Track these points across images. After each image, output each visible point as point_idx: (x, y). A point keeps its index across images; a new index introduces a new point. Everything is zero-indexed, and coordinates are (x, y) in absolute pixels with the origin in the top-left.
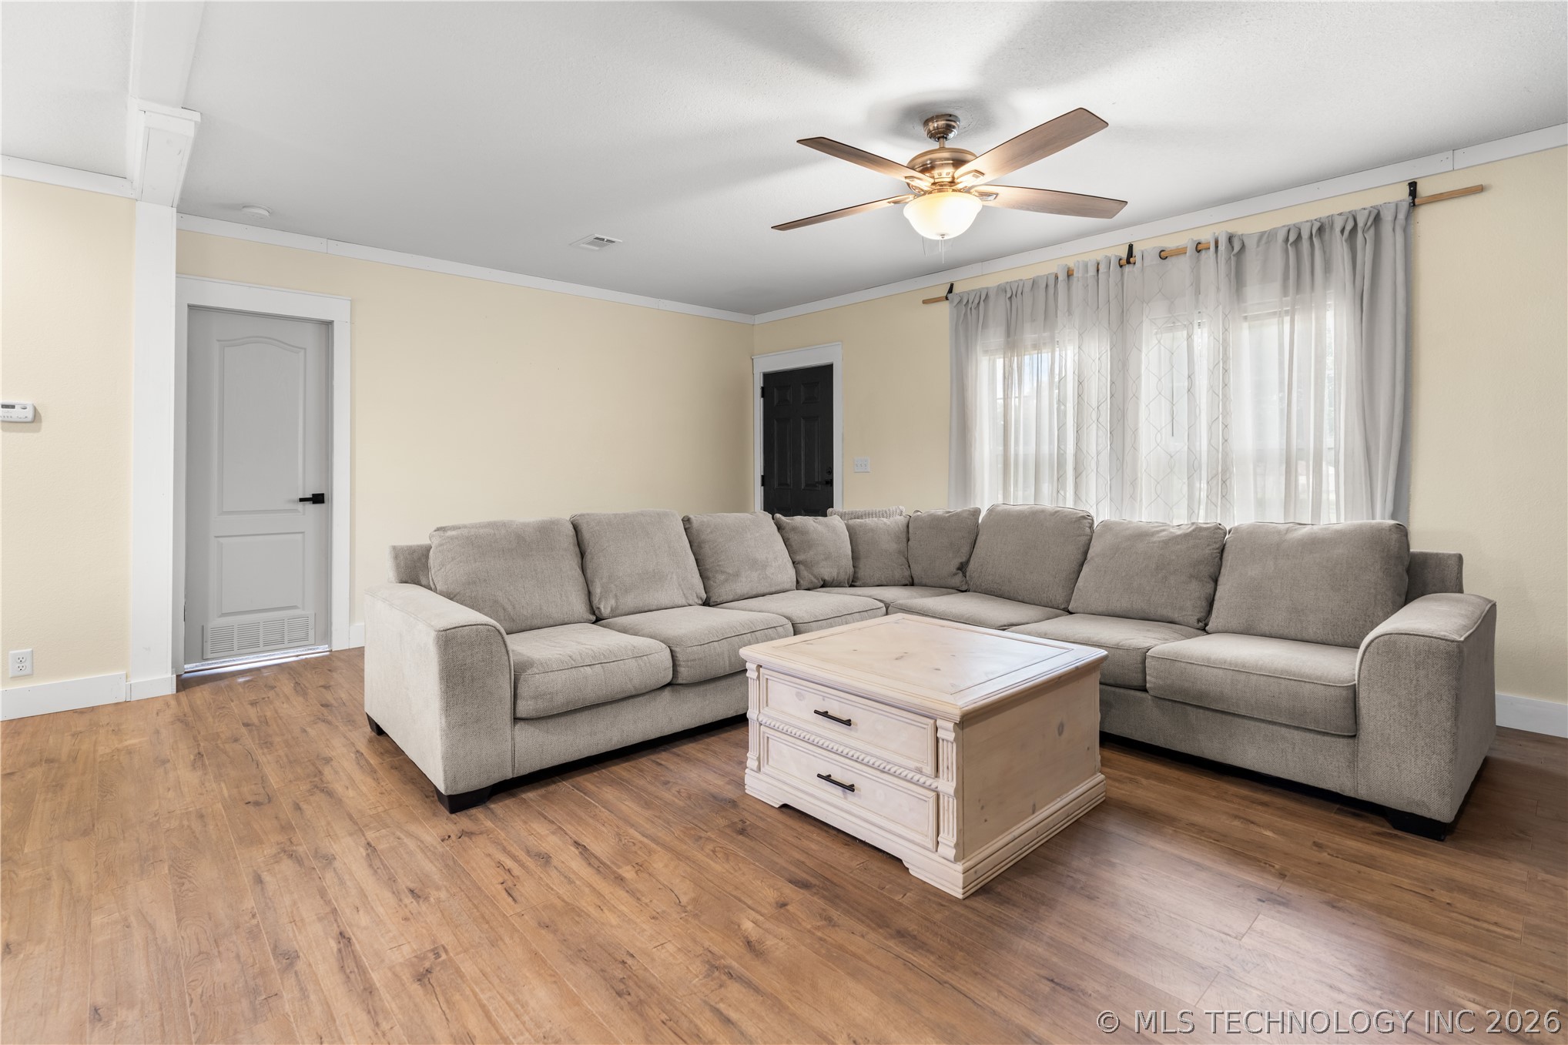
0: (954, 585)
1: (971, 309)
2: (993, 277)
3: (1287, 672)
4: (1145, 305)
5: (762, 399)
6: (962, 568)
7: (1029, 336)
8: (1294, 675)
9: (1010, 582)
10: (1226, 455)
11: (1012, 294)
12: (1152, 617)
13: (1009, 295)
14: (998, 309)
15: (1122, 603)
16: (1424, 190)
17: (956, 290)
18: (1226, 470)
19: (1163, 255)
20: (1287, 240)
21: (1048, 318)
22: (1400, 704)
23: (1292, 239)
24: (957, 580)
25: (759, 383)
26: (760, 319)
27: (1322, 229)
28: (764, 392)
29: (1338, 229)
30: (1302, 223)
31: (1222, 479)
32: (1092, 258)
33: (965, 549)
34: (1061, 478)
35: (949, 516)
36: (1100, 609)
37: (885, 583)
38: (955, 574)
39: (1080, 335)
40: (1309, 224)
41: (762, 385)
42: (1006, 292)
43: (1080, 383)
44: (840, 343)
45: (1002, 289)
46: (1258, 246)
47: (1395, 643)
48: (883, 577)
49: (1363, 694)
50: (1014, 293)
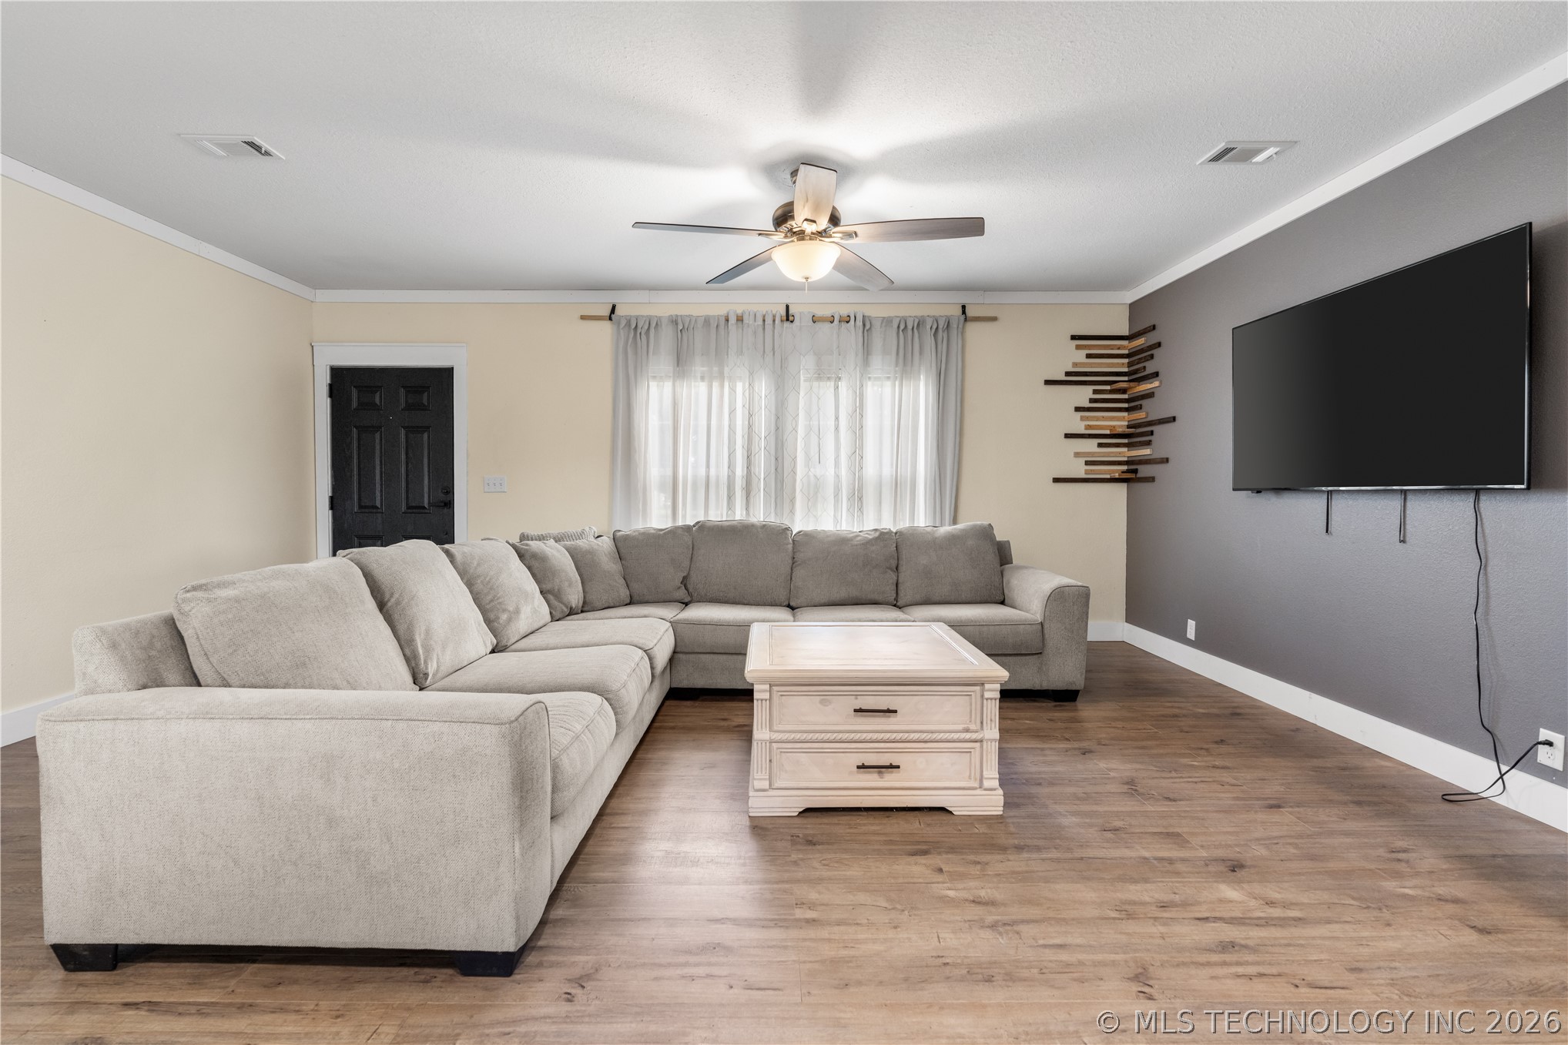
0: (679, 598)
1: (640, 333)
2: (663, 307)
3: (1007, 620)
4: (802, 357)
5: (329, 400)
6: (685, 581)
7: (699, 368)
8: (1013, 621)
9: (735, 589)
10: (861, 479)
11: (681, 326)
12: (863, 602)
13: (680, 327)
14: (666, 337)
15: (842, 593)
16: (970, 312)
17: (618, 311)
18: (861, 489)
19: (815, 320)
20: (899, 327)
21: (718, 354)
22: (1065, 628)
23: (902, 327)
24: (682, 594)
25: (324, 380)
26: (323, 296)
27: (920, 323)
28: (333, 391)
29: (928, 327)
30: (893, 317)
31: (857, 497)
32: (762, 309)
33: (686, 563)
34: (730, 497)
35: (665, 534)
36: (822, 601)
37: (612, 605)
38: (679, 588)
39: (751, 374)
40: (898, 319)
41: (329, 382)
42: (677, 324)
43: (750, 415)
44: (464, 344)
45: (674, 321)
46: (881, 327)
47: (1063, 592)
48: (610, 599)
49: (1046, 626)
50: (686, 327)
